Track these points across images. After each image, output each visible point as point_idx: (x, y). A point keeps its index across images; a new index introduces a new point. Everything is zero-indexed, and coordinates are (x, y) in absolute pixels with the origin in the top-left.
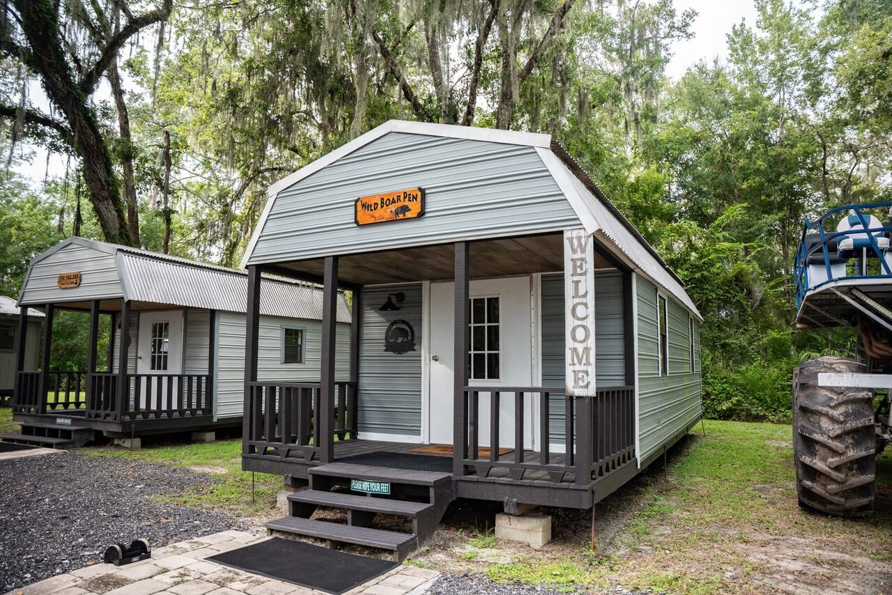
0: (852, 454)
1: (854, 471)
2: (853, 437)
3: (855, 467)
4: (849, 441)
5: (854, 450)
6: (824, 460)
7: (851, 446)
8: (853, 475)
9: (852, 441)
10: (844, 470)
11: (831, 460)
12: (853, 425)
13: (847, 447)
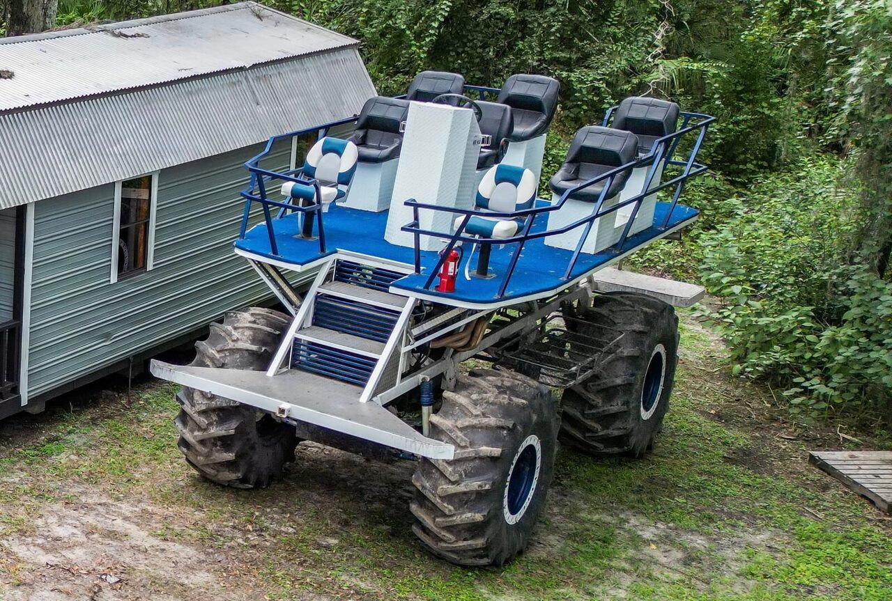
0: (215, 431)
1: (218, 447)
2: (218, 415)
3: (219, 443)
4: (214, 419)
5: (217, 427)
6: (192, 431)
7: (215, 423)
8: (218, 451)
9: (217, 419)
10: (209, 445)
11: (196, 433)
12: (218, 403)
13: (210, 424)
